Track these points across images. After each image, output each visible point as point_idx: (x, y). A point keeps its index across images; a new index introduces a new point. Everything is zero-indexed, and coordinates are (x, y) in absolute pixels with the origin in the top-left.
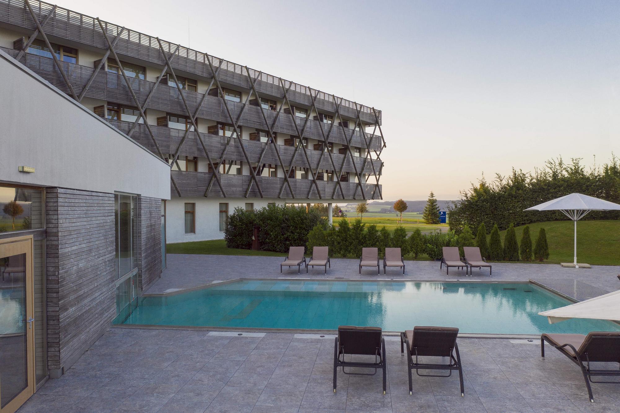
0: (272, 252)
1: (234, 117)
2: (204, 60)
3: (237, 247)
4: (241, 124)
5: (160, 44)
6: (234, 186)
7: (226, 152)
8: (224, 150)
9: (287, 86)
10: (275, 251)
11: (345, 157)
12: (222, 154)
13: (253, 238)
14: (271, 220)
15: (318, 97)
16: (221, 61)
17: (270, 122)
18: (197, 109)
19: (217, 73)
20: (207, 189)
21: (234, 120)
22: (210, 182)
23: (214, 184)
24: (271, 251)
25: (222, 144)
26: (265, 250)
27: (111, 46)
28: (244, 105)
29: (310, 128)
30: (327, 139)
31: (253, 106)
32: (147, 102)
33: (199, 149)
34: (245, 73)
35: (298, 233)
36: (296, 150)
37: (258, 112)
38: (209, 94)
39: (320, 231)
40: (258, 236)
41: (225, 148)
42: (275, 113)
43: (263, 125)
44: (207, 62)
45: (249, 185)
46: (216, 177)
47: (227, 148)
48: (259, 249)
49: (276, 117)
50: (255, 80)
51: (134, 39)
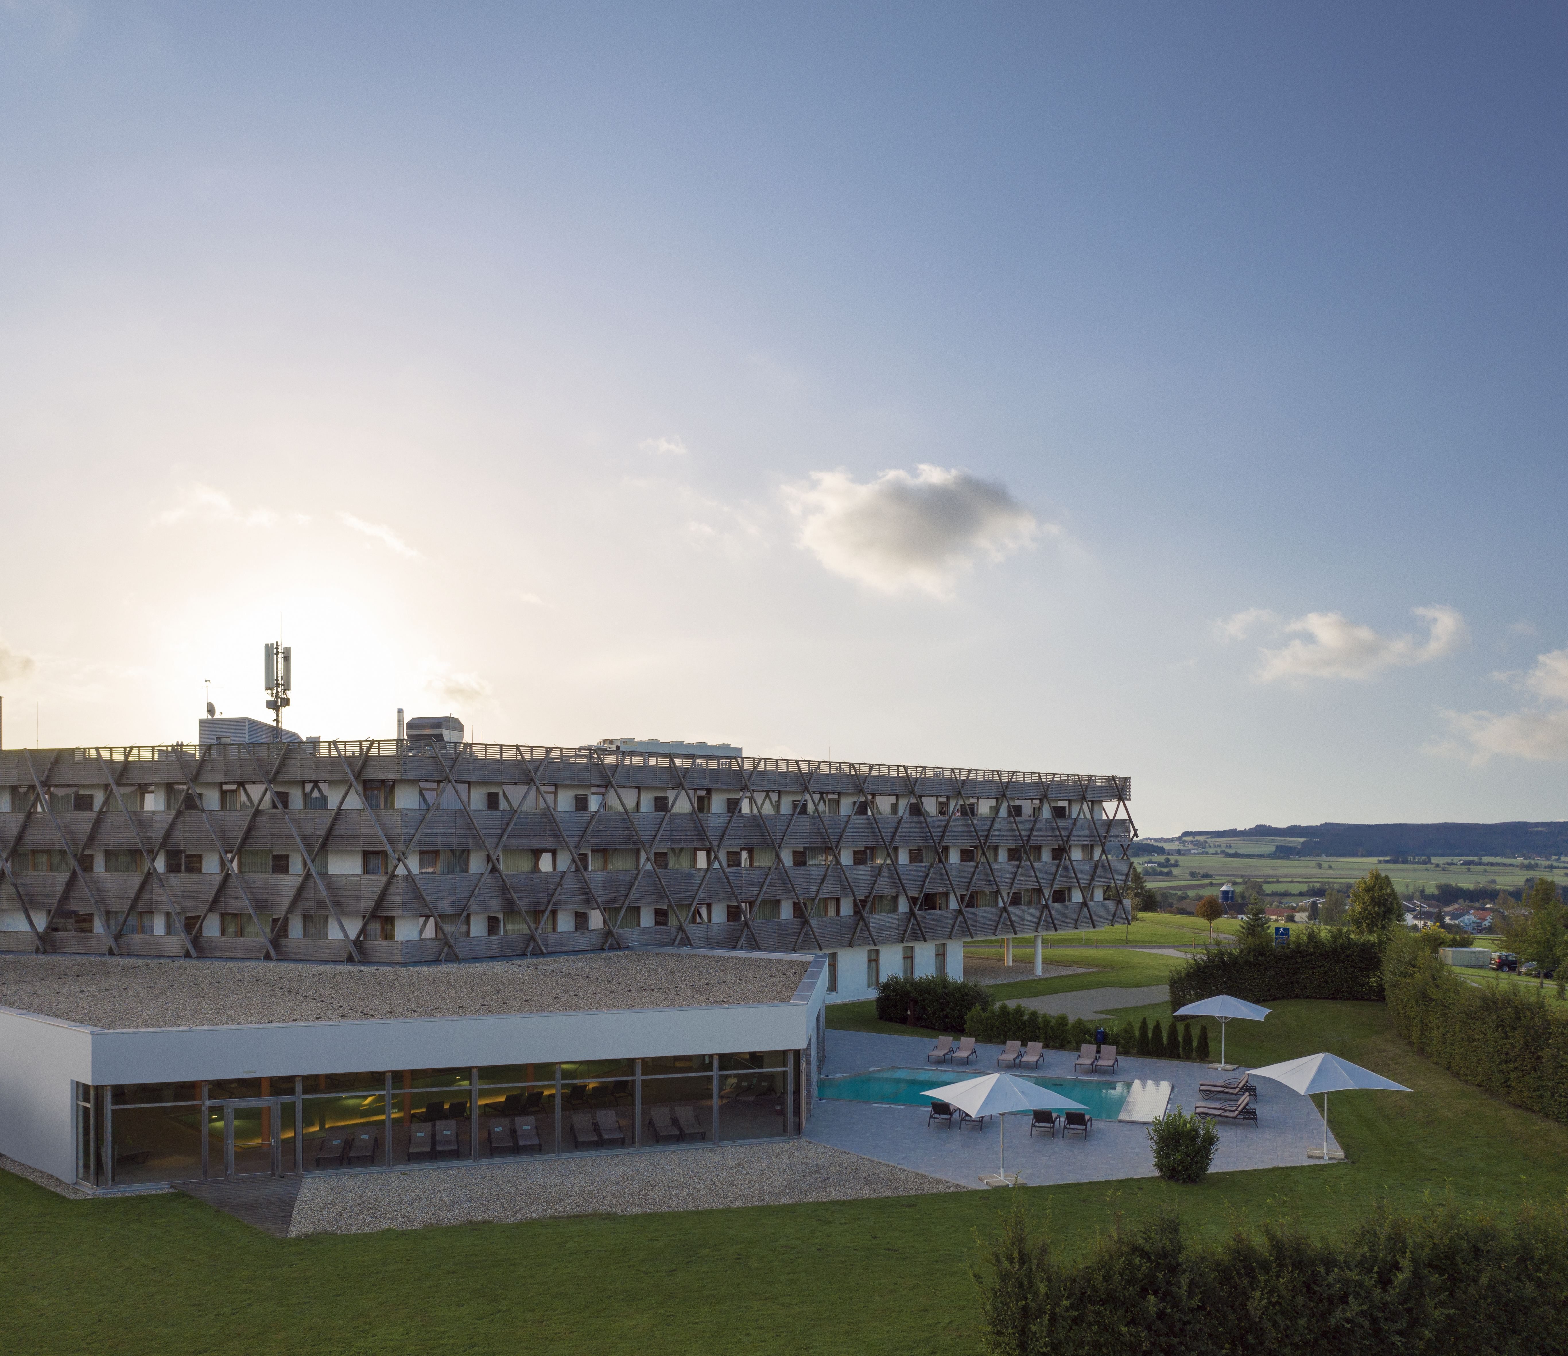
0: (930, 1031)
1: (887, 836)
2: (850, 771)
3: (891, 1020)
4: (897, 844)
5: (798, 766)
6: (888, 929)
7: (876, 886)
8: (875, 883)
9: (964, 776)
10: (933, 1028)
11: (1059, 865)
12: (872, 888)
13: (909, 1013)
14: (929, 994)
15: (1014, 780)
16: (871, 767)
17: (936, 834)
18: (841, 836)
19: (866, 785)
20: (852, 937)
21: (888, 842)
22: (857, 927)
23: (861, 930)
24: (928, 1028)
25: (872, 877)
26: (921, 1026)
27: (748, 783)
28: (902, 817)
29: (1000, 830)
30: (1028, 842)
31: (914, 817)
32: (784, 841)
33: (843, 887)
34: (902, 773)
35: (958, 1010)
36: (977, 867)
37: (921, 824)
38: (856, 813)
39: (979, 1013)
40: (915, 1011)
41: (876, 881)
42: (945, 818)
43: (927, 841)
44: (853, 773)
45: (907, 926)
46: (864, 920)
47: (878, 881)
48: (915, 1025)
49: (947, 825)
50: (916, 779)
51: (771, 767)
